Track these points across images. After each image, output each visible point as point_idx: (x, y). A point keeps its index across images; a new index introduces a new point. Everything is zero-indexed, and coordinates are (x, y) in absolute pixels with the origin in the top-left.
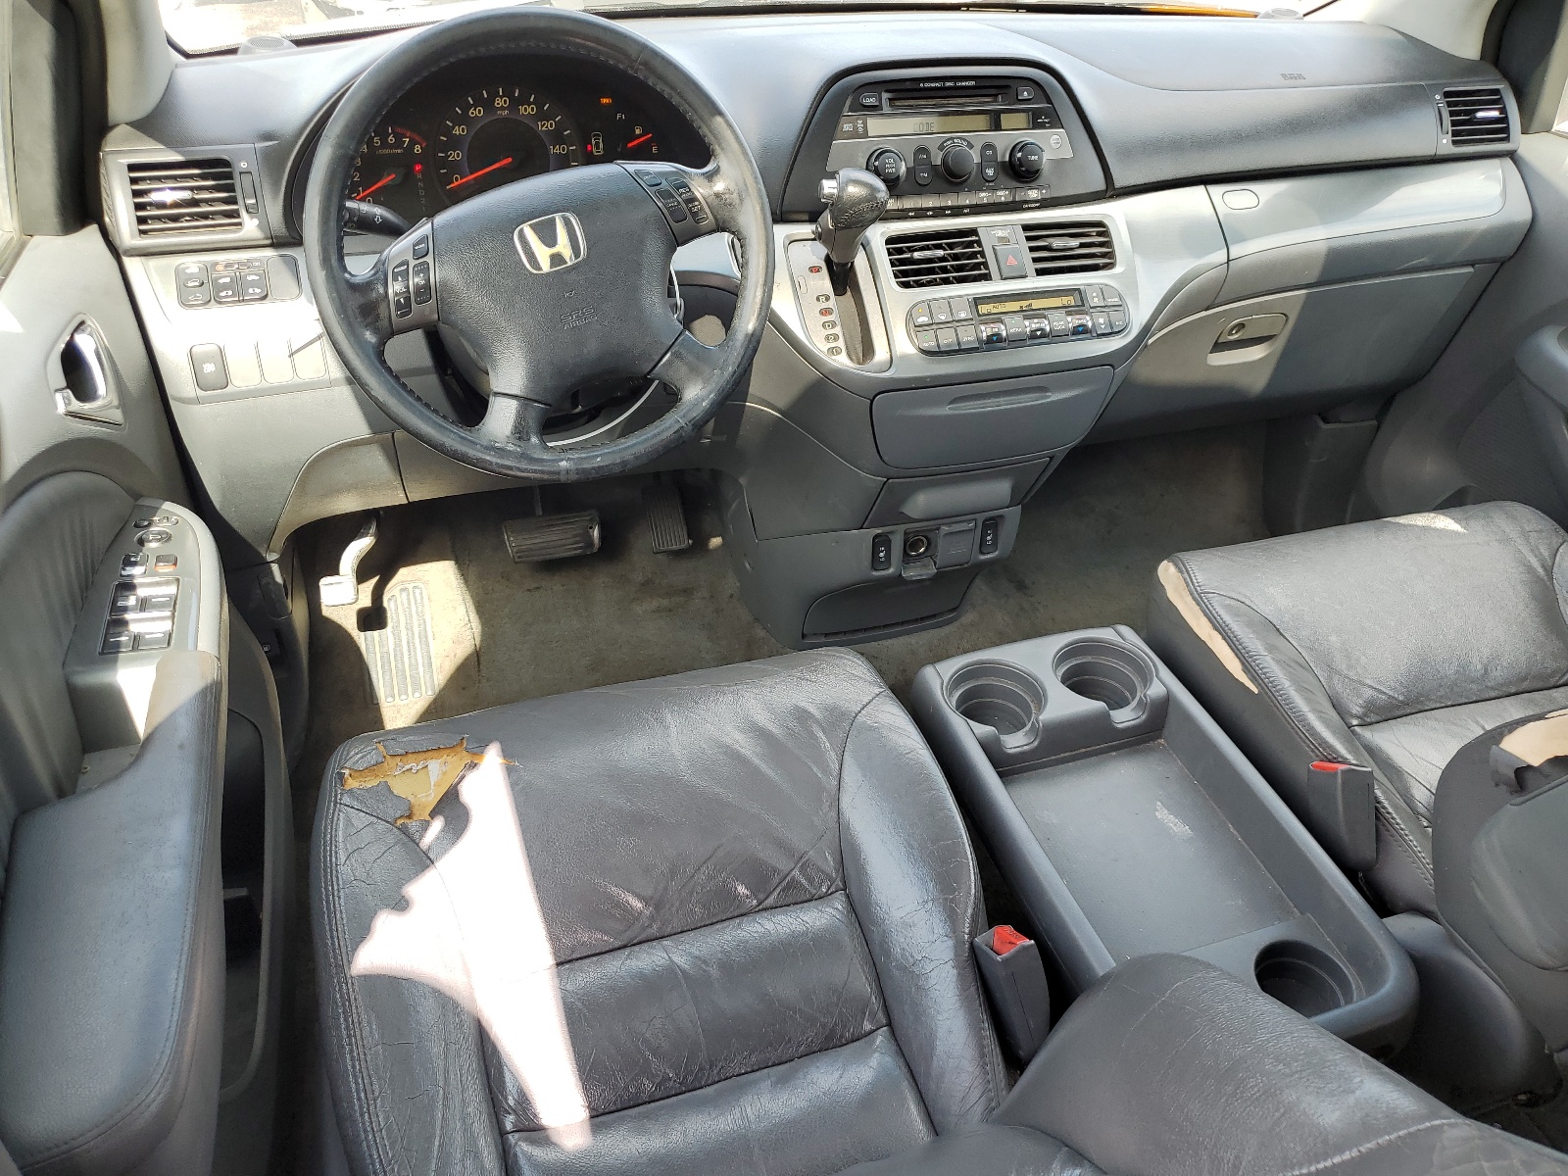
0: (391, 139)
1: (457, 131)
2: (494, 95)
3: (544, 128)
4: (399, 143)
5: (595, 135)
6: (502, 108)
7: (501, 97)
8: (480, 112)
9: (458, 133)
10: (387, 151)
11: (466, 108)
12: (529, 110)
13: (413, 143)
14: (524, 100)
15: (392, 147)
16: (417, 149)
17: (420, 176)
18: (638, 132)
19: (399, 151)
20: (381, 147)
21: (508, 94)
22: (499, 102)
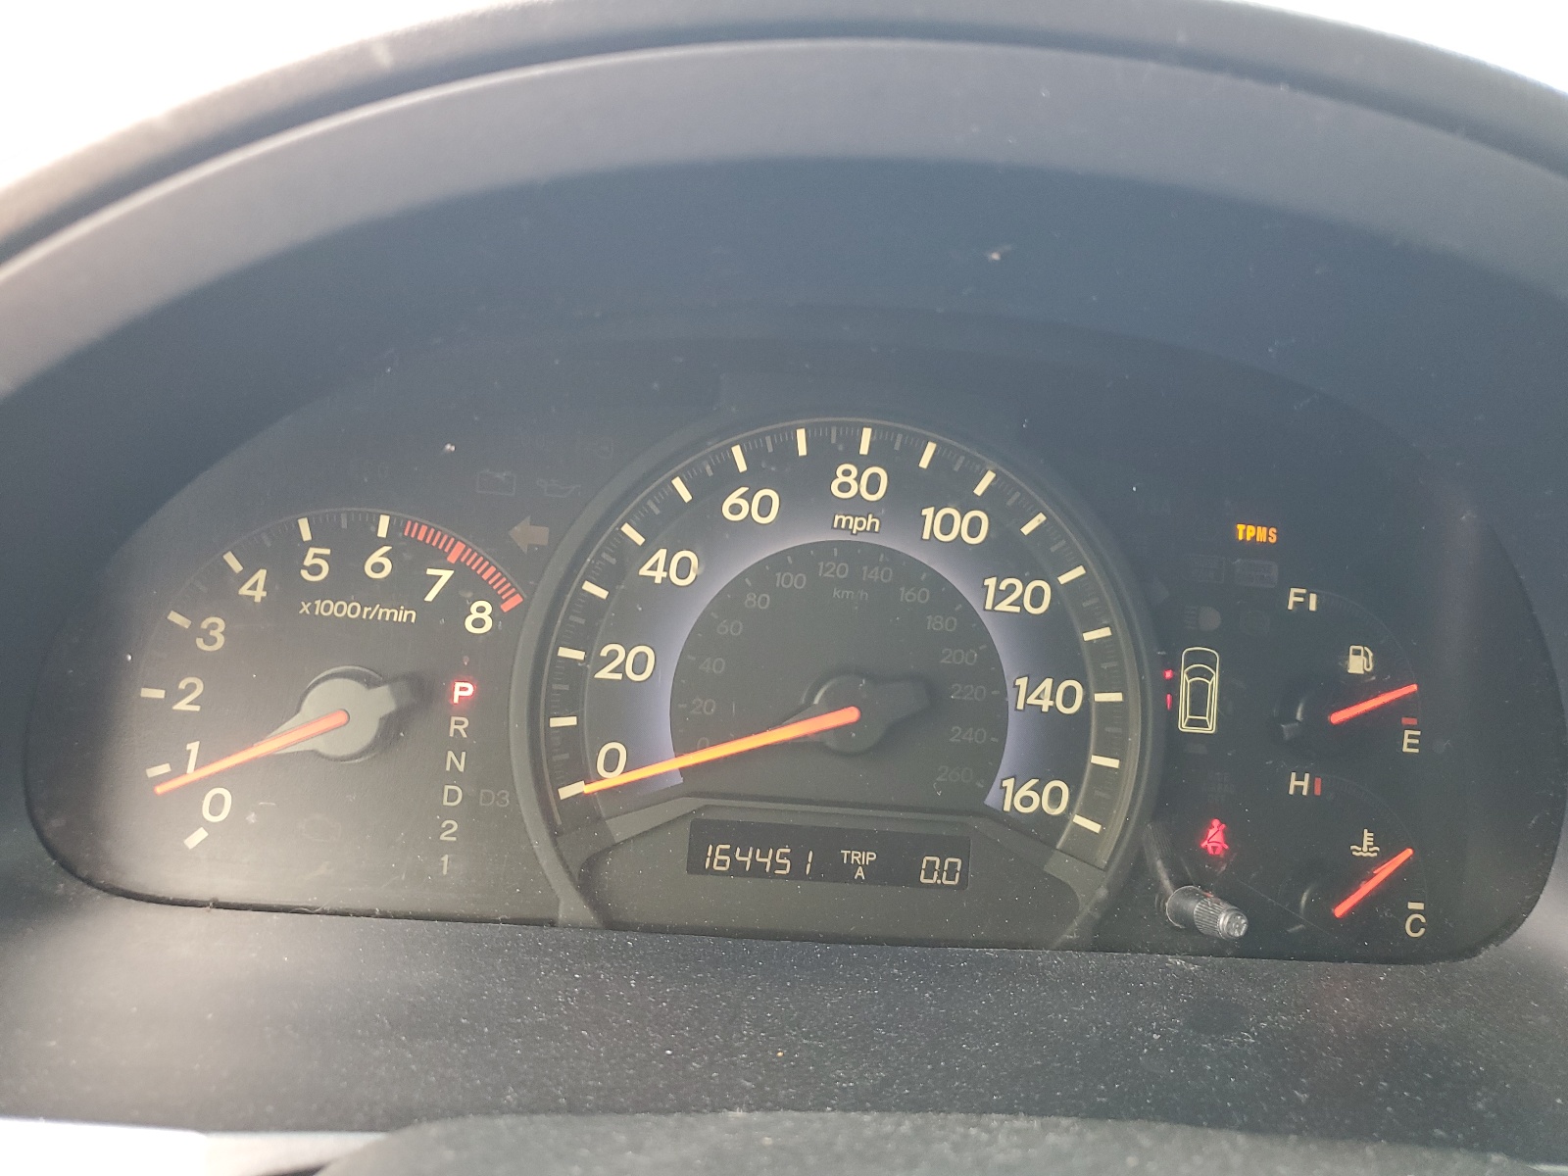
0: (379, 563)
1: (657, 568)
2: (832, 452)
3: (1003, 606)
4: (407, 584)
5: (1193, 658)
6: (857, 506)
7: (862, 464)
8: (765, 506)
9: (659, 575)
10: (348, 610)
11: (716, 483)
12: (961, 525)
13: (466, 585)
14: (949, 488)
15: (373, 593)
16: (480, 618)
17: (459, 725)
18: (1358, 664)
19: (401, 616)
20: (332, 589)
21: (893, 455)
22: (848, 481)
